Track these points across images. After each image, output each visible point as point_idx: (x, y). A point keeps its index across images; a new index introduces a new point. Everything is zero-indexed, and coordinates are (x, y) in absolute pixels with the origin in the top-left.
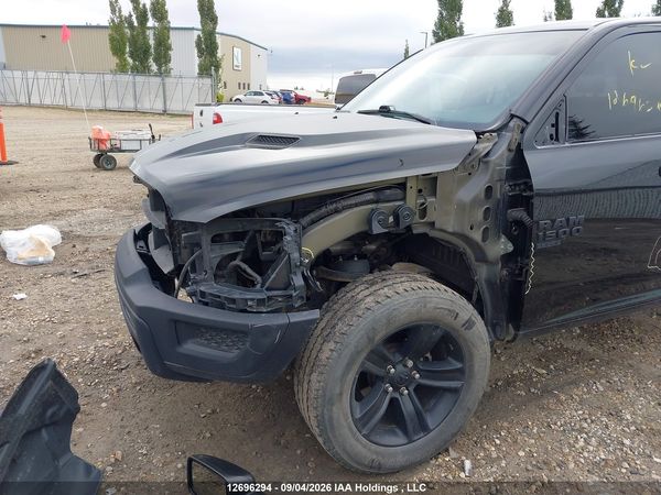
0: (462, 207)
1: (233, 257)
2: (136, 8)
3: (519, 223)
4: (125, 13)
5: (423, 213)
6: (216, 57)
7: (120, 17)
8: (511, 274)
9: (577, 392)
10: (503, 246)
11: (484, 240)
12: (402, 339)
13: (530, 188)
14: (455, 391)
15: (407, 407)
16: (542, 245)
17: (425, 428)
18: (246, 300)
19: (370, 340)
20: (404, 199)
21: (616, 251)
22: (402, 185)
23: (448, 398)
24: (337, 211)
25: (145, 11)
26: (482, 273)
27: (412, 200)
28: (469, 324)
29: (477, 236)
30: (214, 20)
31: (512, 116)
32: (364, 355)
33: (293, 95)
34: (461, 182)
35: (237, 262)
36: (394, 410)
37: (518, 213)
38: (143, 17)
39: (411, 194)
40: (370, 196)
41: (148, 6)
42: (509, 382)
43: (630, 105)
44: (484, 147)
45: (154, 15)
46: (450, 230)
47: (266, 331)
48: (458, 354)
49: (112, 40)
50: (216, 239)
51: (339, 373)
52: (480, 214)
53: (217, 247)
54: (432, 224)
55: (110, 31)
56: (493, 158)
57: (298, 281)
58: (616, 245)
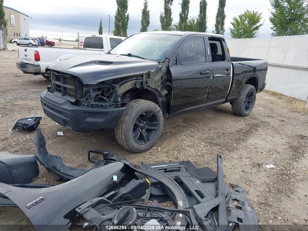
0: (156, 82)
1: (98, 95)
3: (169, 86)
5: (147, 83)
6: (4, 20)
8: (167, 100)
9: (183, 134)
10: (165, 92)
11: (161, 90)
12: (142, 117)
13: (171, 76)
14: (156, 130)
15: (144, 134)
16: (174, 91)
17: (149, 140)
18: (106, 105)
19: (137, 114)
20: (143, 79)
21: (190, 97)
22: (142, 75)
23: (154, 132)
24: (127, 82)
26: (160, 99)
27: (145, 79)
28: (159, 112)
29: (159, 89)
31: (166, 58)
32: (135, 119)
33: (45, 40)
34: (155, 75)
35: (100, 96)
36: (141, 135)
37: (169, 83)
39: (144, 77)
40: (135, 78)
42: (166, 133)
43: (193, 56)
44: (160, 66)
46: (153, 88)
47: (113, 112)
48: (156, 120)
50: (94, 90)
51: (130, 123)
52: (160, 84)
53: (94, 92)
54: (149, 86)
56: (162, 69)
57: (119, 100)
58: (190, 95)
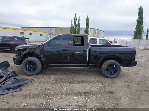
2: (75, 25)
4: (73, 26)
7: (72, 26)
11: (41, 55)
25: (76, 25)
30: (89, 26)
34: (38, 49)
38: (76, 26)
41: (77, 24)
43: (59, 43)
45: (78, 26)
49: (70, 30)
52: (40, 52)
55: (70, 29)
56: (41, 47)
